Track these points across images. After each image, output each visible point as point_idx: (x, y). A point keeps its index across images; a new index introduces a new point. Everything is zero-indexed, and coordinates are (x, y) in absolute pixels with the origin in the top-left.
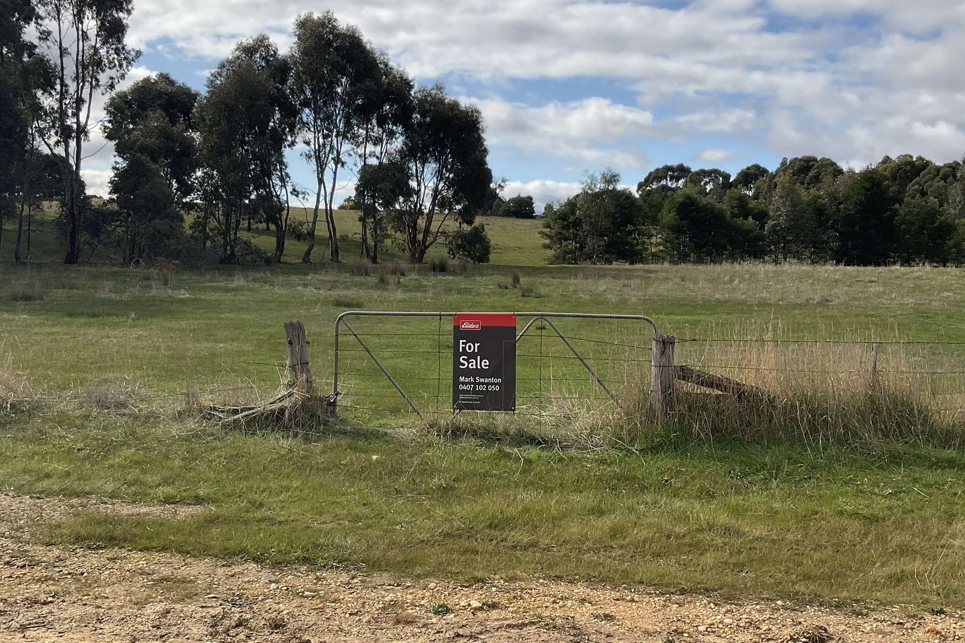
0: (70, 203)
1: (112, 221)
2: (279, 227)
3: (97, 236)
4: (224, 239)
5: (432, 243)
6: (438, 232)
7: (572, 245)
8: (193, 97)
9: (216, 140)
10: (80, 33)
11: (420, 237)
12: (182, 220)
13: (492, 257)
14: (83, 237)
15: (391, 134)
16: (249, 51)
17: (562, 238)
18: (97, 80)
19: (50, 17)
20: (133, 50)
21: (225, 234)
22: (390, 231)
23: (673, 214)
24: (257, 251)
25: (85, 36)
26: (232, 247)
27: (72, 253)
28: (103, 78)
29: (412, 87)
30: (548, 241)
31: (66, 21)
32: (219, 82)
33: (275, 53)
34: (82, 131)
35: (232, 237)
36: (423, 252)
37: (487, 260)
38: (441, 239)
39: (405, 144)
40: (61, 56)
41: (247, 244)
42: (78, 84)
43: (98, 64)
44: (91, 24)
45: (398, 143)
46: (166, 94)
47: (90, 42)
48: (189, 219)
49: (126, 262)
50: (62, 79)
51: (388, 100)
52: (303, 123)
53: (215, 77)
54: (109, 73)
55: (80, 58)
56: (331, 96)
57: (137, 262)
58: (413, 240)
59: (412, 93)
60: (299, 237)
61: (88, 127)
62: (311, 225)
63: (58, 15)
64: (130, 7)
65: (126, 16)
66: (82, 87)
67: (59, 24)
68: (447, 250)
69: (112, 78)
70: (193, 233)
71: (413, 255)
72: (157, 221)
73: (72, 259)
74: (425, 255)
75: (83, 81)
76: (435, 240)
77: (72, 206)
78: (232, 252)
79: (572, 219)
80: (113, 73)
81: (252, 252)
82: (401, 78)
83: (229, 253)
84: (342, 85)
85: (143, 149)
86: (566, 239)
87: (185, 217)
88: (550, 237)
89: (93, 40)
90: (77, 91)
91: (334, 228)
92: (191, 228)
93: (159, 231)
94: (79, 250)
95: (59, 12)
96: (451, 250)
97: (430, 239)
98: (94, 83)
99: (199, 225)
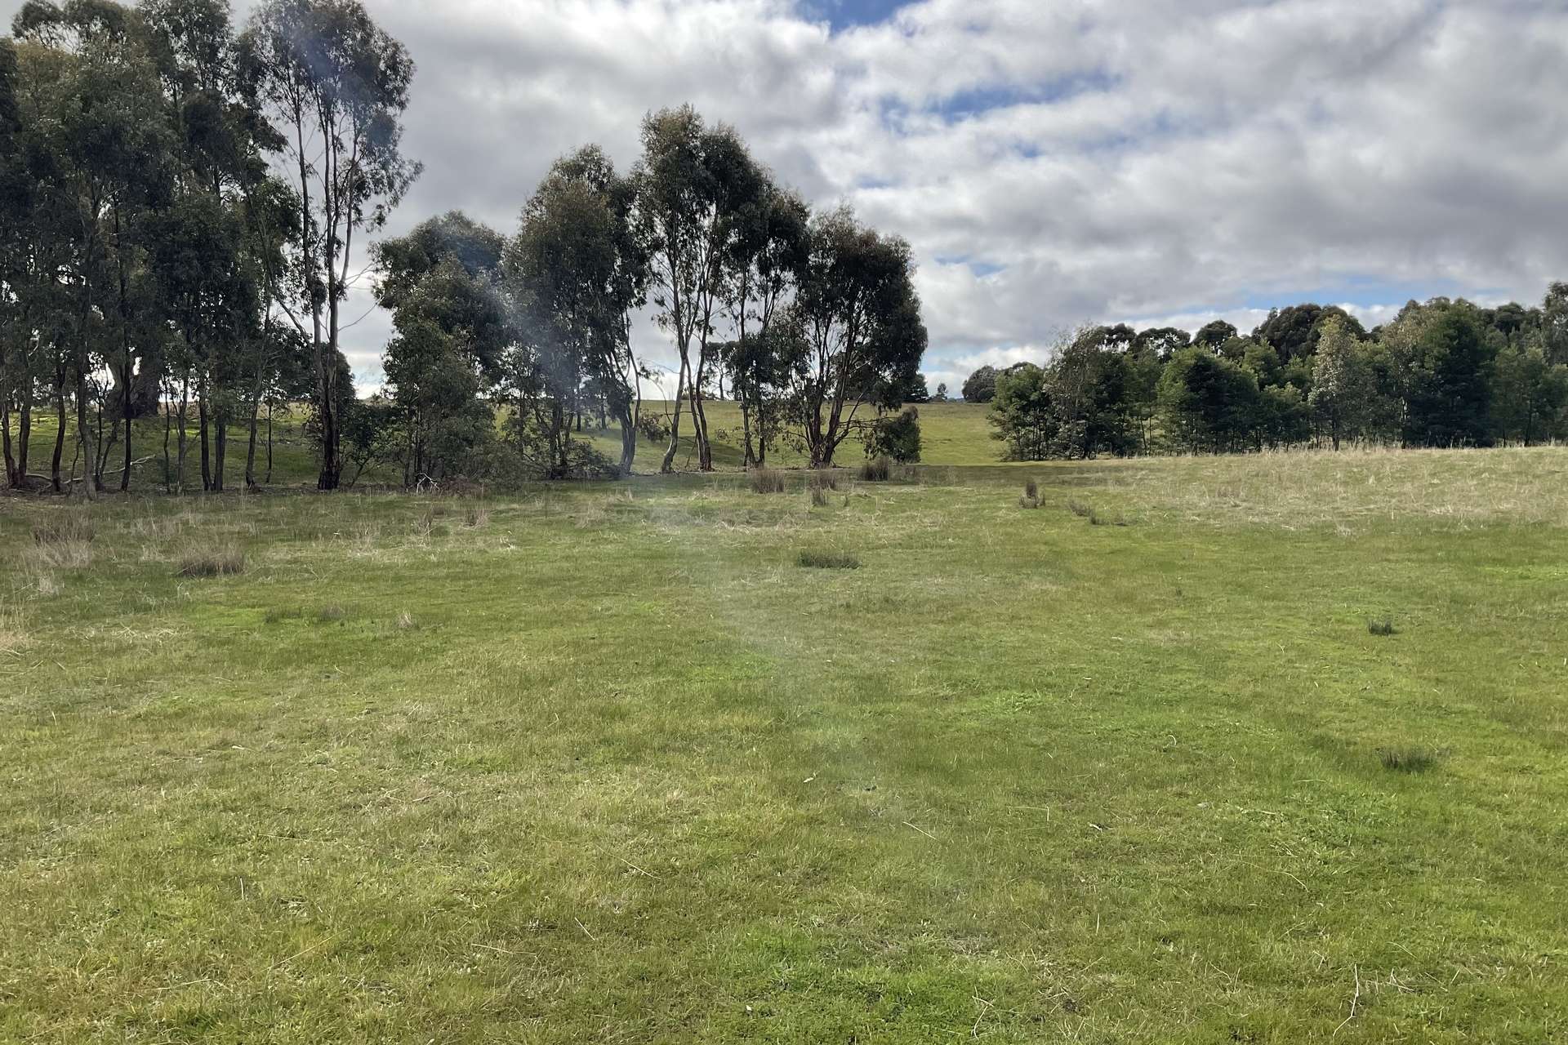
0: (322, 397)
1: (387, 421)
2: (626, 423)
3: (366, 445)
4: (552, 442)
5: (843, 437)
6: (849, 422)
7: (1034, 433)
8: (498, 244)
9: (536, 297)
10: (330, 139)
11: (825, 429)
12: (492, 416)
13: (922, 454)
14: (346, 446)
15: (778, 284)
16: (574, 169)
17: (1018, 423)
18: (359, 212)
19: (286, 119)
20: (411, 162)
21: (552, 436)
22: (782, 424)
23: (1180, 383)
24: (598, 459)
25: (337, 144)
26: (562, 454)
27: (329, 473)
28: (368, 207)
29: (806, 215)
30: (998, 430)
31: (309, 123)
32: (537, 213)
33: (610, 169)
34: (337, 289)
35: (563, 439)
36: (830, 451)
37: (917, 459)
38: (854, 432)
39: (799, 297)
40: (303, 175)
41: (585, 449)
42: (329, 218)
43: (360, 187)
44: (345, 125)
45: (788, 297)
46: (460, 240)
47: (345, 154)
48: (502, 414)
49: (409, 484)
50: (306, 213)
51: (772, 234)
52: (654, 274)
53: (533, 205)
54: (375, 199)
55: (331, 178)
56: (694, 232)
57: (426, 484)
58: (816, 436)
59: (808, 223)
60: (654, 436)
61: (347, 282)
62: (672, 418)
63: (297, 113)
64: (403, 97)
65: (398, 111)
66: (335, 222)
67: (299, 128)
68: (864, 446)
69: (380, 207)
70: (508, 435)
71: (816, 456)
72: (453, 420)
73: (330, 481)
74: (834, 456)
75: (337, 215)
76: (846, 432)
77: (327, 403)
78: (564, 462)
79: (1034, 397)
80: (381, 199)
81: (591, 461)
82: (792, 202)
83: (558, 462)
84: (709, 215)
85: (431, 313)
86: (1024, 425)
87: (495, 412)
88: (1001, 423)
89: (350, 150)
90: (329, 230)
91: (703, 422)
92: (503, 428)
93: (456, 435)
94: (340, 467)
95: (297, 110)
96: (869, 446)
97: (839, 432)
98: (353, 217)
99: (516, 424)
